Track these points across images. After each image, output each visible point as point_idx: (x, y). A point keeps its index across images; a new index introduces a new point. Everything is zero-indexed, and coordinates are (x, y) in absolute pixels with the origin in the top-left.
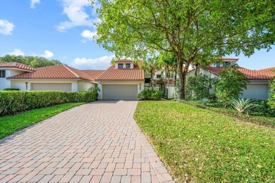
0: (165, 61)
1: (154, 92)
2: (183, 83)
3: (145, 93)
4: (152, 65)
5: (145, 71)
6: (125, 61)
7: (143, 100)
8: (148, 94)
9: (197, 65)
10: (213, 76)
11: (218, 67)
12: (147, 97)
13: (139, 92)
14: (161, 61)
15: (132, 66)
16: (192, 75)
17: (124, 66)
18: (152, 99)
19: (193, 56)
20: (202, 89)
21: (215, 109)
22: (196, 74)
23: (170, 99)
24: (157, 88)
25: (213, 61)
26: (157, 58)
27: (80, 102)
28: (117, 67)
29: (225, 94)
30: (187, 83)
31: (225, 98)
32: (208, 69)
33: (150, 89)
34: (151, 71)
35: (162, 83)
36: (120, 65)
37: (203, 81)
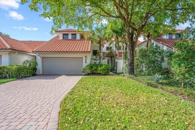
0: (114, 31)
1: (101, 66)
2: (133, 55)
3: (91, 67)
4: (100, 36)
5: (92, 42)
6: (70, 31)
7: (89, 74)
8: (94, 68)
9: (148, 36)
10: (165, 48)
11: (171, 39)
12: (93, 71)
13: (84, 65)
14: (109, 30)
15: (78, 37)
16: (144, 47)
17: (70, 37)
18: (99, 74)
19: (143, 24)
20: (154, 62)
21: (169, 88)
22: (147, 46)
23: (118, 74)
24: (105, 62)
25: (165, 32)
26: (106, 28)
27: (10, 78)
28: (61, 38)
29: (183, 69)
30: (137, 56)
31: (183, 75)
32: (161, 40)
33: (97, 62)
34: (100, 42)
35: (111, 56)
36: (65, 35)
37: (155, 53)
